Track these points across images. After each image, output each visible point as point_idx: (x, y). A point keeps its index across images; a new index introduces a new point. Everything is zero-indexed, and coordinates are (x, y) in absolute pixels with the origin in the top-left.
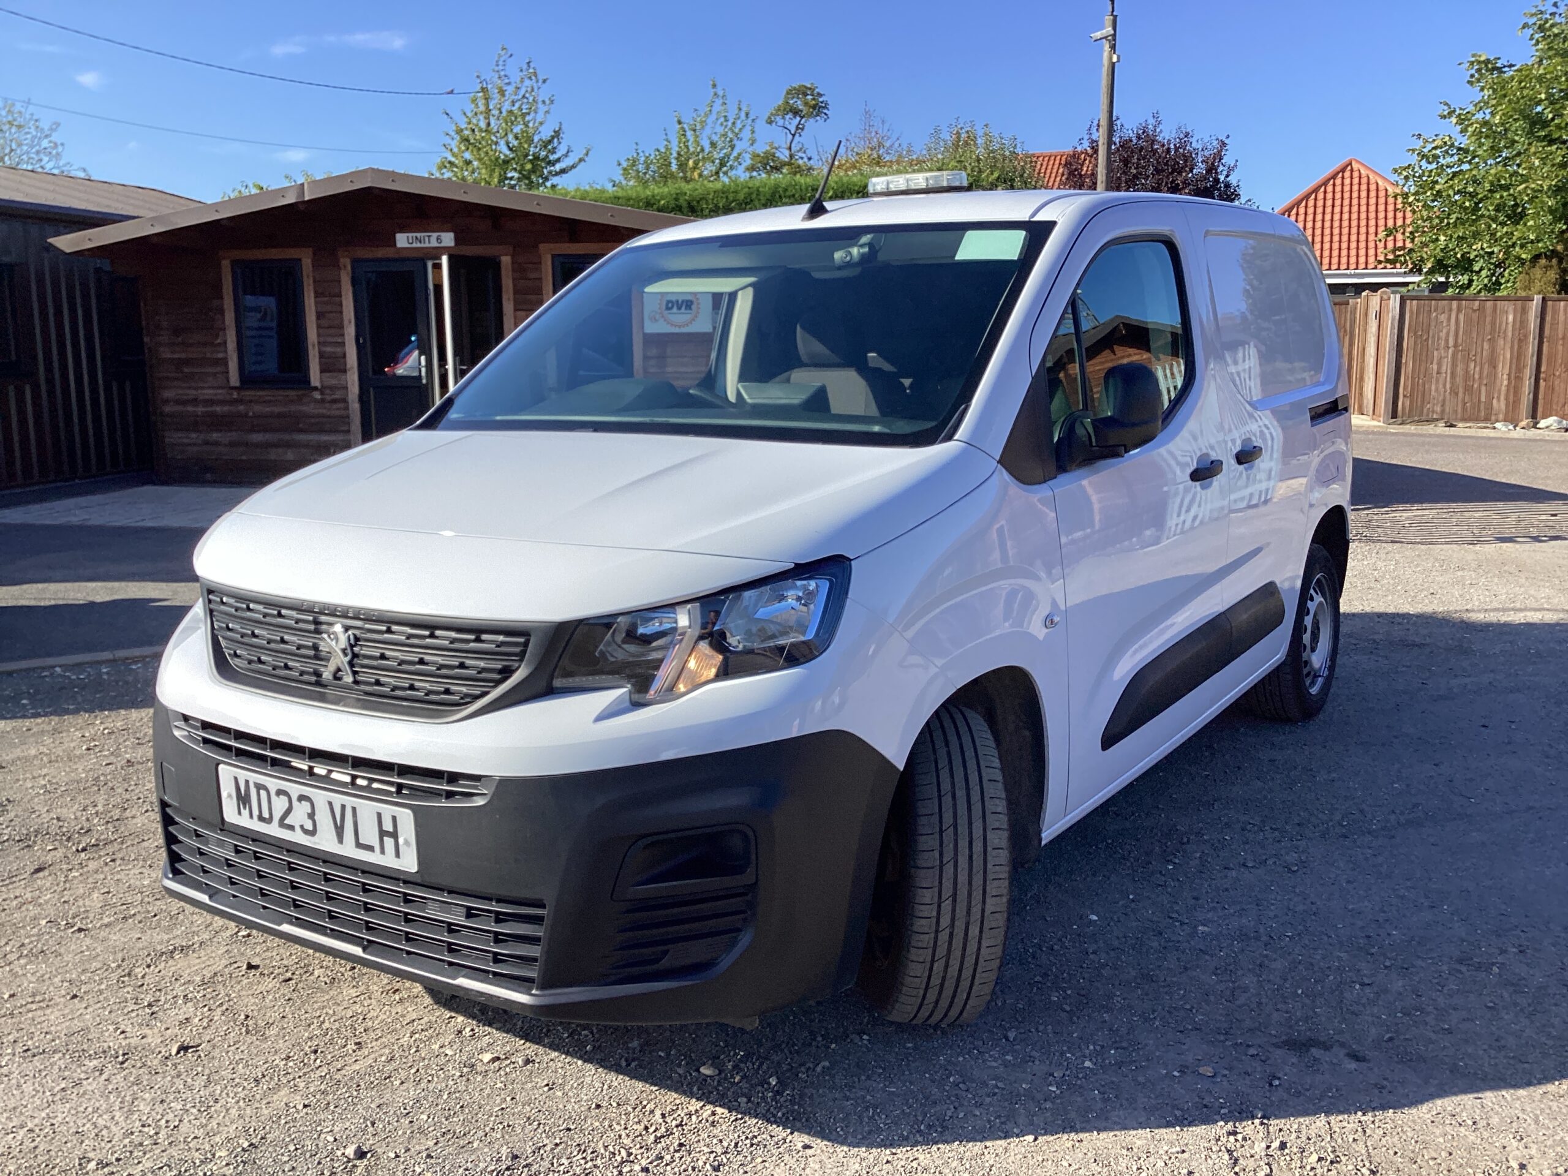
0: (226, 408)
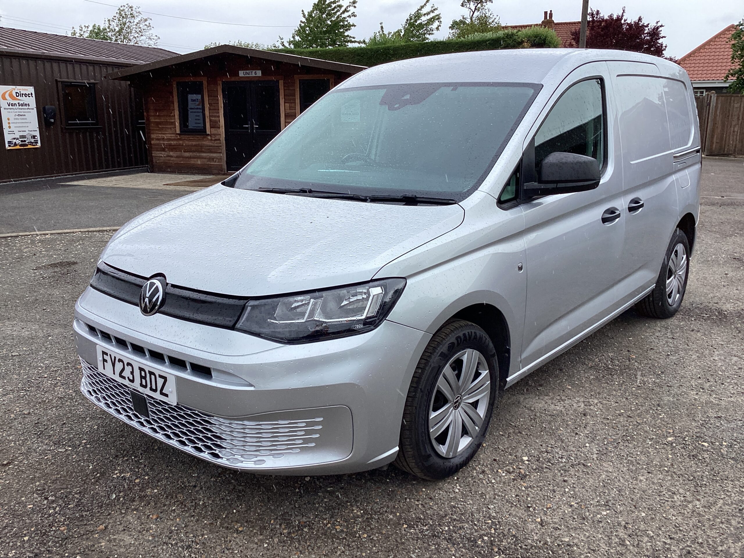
0: (175, 142)
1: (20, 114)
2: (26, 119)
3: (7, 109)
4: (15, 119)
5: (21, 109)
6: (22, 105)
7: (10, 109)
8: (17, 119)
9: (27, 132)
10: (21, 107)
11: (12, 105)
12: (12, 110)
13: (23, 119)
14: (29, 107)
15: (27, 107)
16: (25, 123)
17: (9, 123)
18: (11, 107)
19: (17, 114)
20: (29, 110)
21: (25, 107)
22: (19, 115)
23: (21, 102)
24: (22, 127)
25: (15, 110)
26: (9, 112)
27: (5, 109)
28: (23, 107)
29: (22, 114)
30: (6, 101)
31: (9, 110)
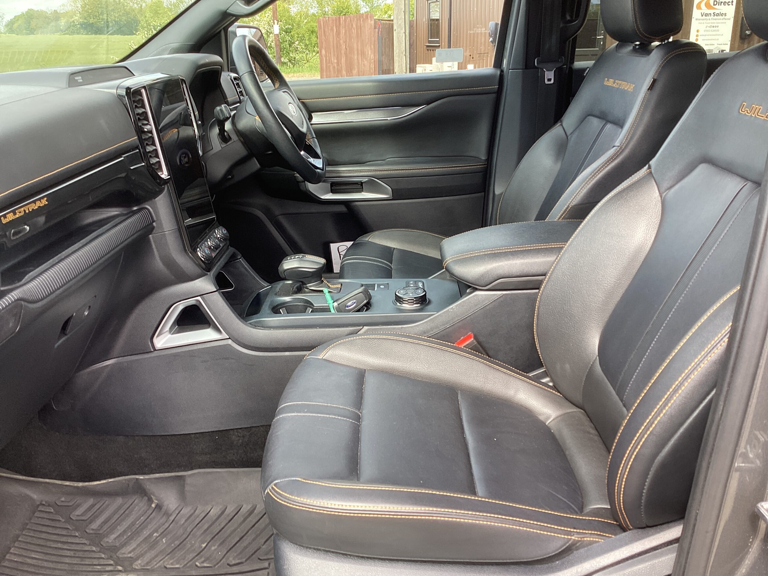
1: (713, 25)
2: (718, 31)
3: (699, 20)
4: (705, 31)
5: (716, 19)
6: (718, 15)
7: (703, 20)
8: (707, 31)
9: (716, 46)
10: (716, 17)
11: (707, 15)
12: (705, 21)
13: (714, 31)
14: (726, 17)
15: (724, 17)
16: (716, 35)
17: (697, 36)
18: (704, 17)
19: (709, 25)
20: (724, 21)
21: (721, 17)
22: (711, 26)
23: (717, 12)
24: (712, 40)
25: (708, 21)
26: (701, 23)
27: (697, 19)
28: (719, 17)
29: (715, 25)
30: (700, 11)
31: (701, 21)
